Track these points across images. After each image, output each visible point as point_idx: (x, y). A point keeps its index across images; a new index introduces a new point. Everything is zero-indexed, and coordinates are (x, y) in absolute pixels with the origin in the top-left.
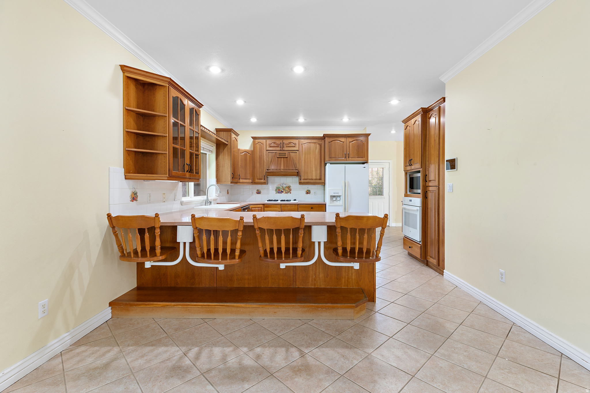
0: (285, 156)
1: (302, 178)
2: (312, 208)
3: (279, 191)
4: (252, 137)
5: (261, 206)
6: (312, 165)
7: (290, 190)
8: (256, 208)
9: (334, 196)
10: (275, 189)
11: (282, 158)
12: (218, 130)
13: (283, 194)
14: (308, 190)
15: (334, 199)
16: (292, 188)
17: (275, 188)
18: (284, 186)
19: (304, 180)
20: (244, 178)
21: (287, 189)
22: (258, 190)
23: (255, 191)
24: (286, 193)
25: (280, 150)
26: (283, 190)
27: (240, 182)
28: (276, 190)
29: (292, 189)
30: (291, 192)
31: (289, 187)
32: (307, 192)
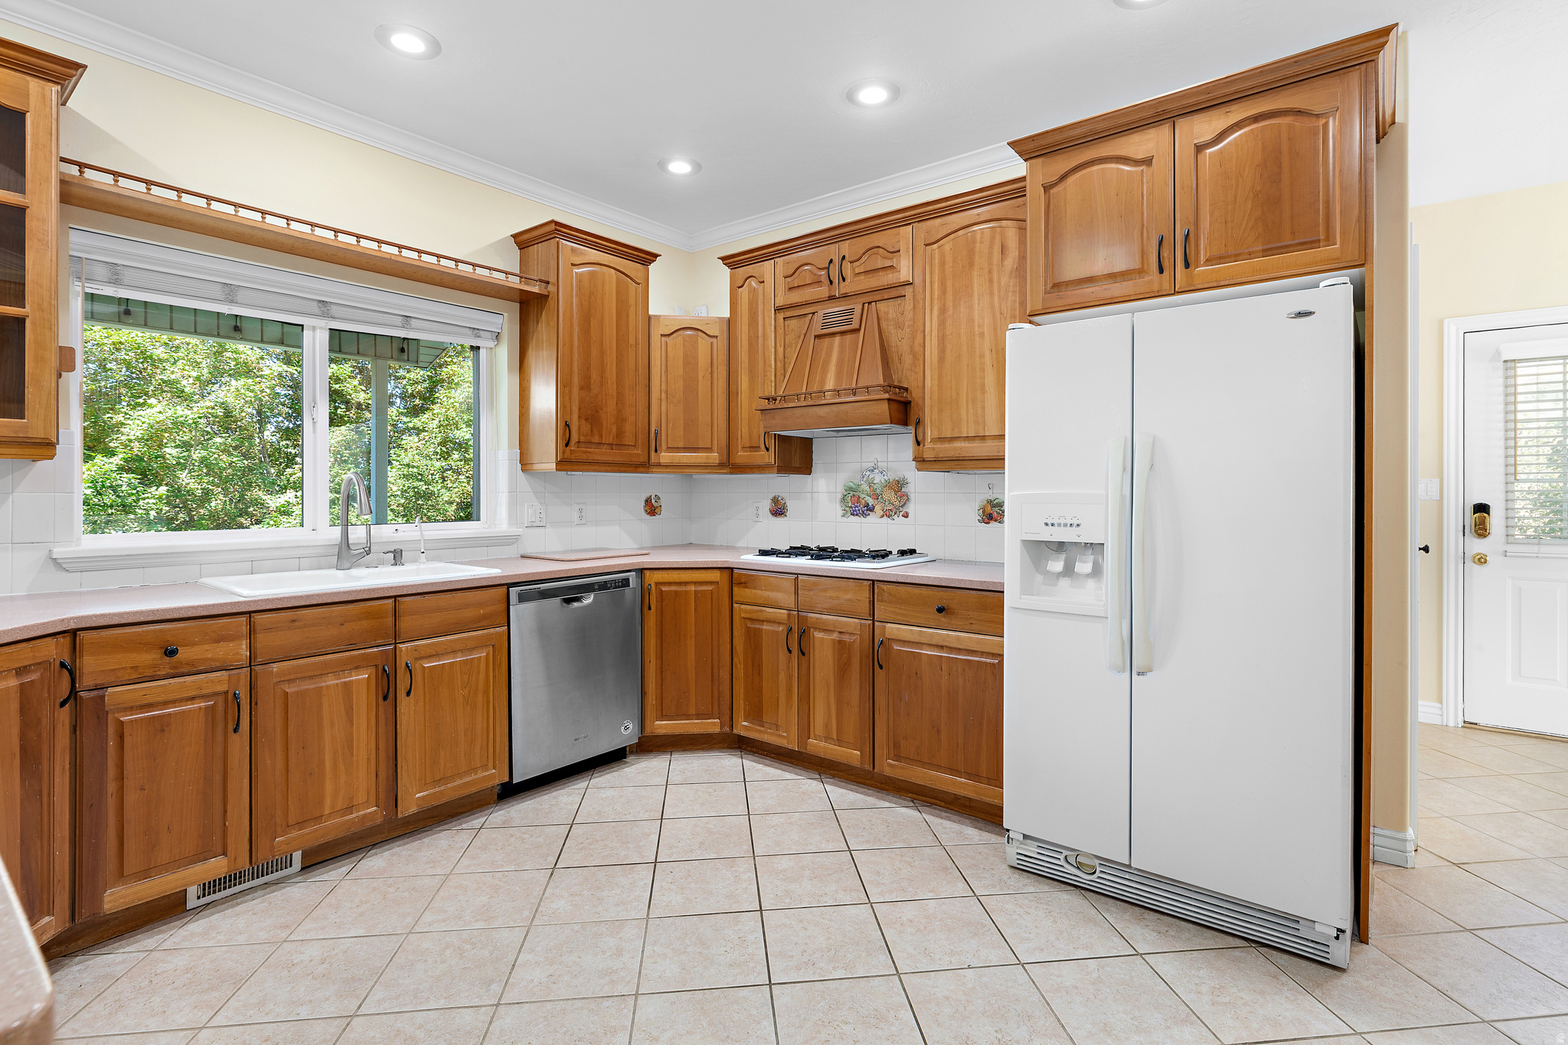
0: (849, 321)
1: (929, 434)
2: (940, 610)
3: (857, 506)
4: (723, 259)
5: (715, 576)
6: (982, 356)
7: (904, 499)
8: (686, 583)
9: (1060, 546)
10: (839, 496)
11: (837, 339)
12: (524, 241)
13: (872, 518)
14: (990, 502)
15: (1057, 565)
16: (909, 489)
17: (840, 490)
18: (878, 479)
19: (938, 446)
20: (681, 445)
21: (889, 495)
22: (775, 500)
23: (766, 505)
24: (887, 514)
25: (831, 298)
26: (871, 501)
27: (659, 465)
28: (843, 499)
29: (912, 496)
30: (910, 508)
31: (898, 486)
32: (989, 509)
